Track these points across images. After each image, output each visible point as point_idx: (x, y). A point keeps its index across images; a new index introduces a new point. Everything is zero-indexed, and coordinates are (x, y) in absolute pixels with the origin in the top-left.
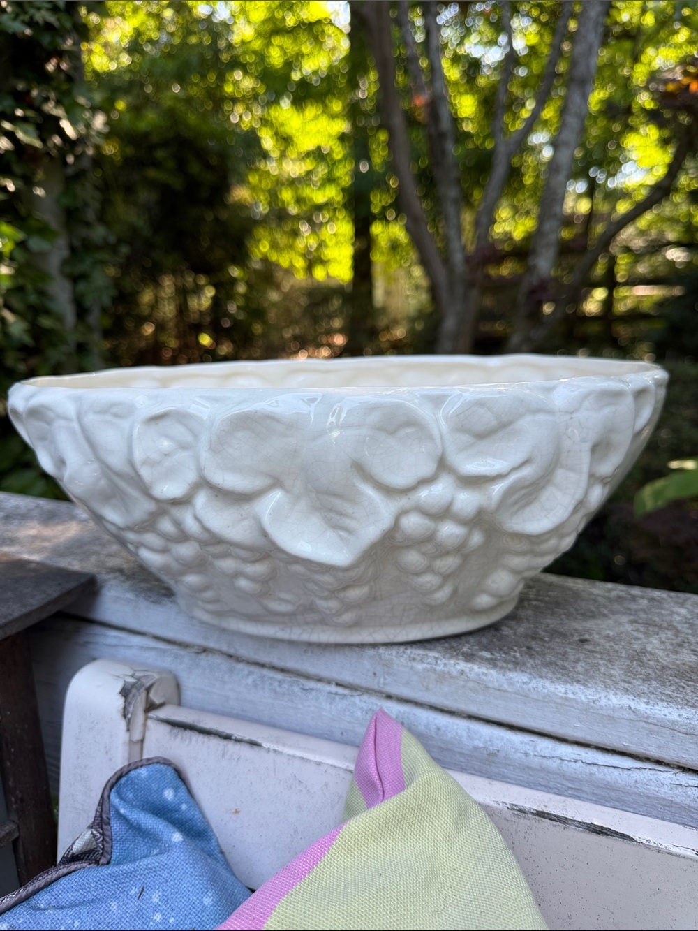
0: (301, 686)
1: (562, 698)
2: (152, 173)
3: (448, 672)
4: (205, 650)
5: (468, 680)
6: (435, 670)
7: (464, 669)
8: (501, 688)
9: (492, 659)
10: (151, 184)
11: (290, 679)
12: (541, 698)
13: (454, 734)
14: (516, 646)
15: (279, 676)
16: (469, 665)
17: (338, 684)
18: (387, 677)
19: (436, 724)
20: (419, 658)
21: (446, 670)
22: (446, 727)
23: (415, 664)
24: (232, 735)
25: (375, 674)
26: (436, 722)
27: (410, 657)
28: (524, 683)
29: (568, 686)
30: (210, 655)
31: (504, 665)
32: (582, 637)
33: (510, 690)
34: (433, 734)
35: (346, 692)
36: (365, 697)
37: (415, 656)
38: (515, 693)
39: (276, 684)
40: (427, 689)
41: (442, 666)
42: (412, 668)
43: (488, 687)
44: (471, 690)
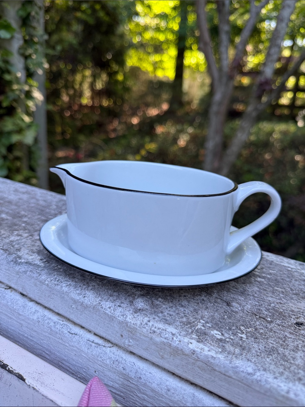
0: (69, 330)
1: (283, 396)
2: (79, 14)
3: (182, 350)
4: (10, 288)
5: (198, 359)
6: (170, 344)
7: (196, 349)
8: (227, 374)
9: (221, 340)
10: (79, 21)
11: (62, 323)
12: (262, 391)
13: (181, 398)
14: (243, 326)
15: (55, 318)
16: (201, 345)
17: (95, 334)
18: (131, 341)
19: (167, 386)
20: (158, 331)
21: (180, 347)
22: (175, 390)
23: (154, 336)
24: (8, 366)
25: (122, 336)
26: (168, 383)
27: (151, 329)
28: (249, 374)
29: (291, 385)
30: (13, 292)
31: (232, 349)
32: (299, 320)
33: (234, 377)
34: (163, 392)
35: (100, 341)
36: (114, 349)
37: (156, 330)
38: (239, 381)
39: (52, 324)
40: (163, 358)
41: (177, 342)
42: (151, 339)
43: (215, 370)
44: (199, 368)
